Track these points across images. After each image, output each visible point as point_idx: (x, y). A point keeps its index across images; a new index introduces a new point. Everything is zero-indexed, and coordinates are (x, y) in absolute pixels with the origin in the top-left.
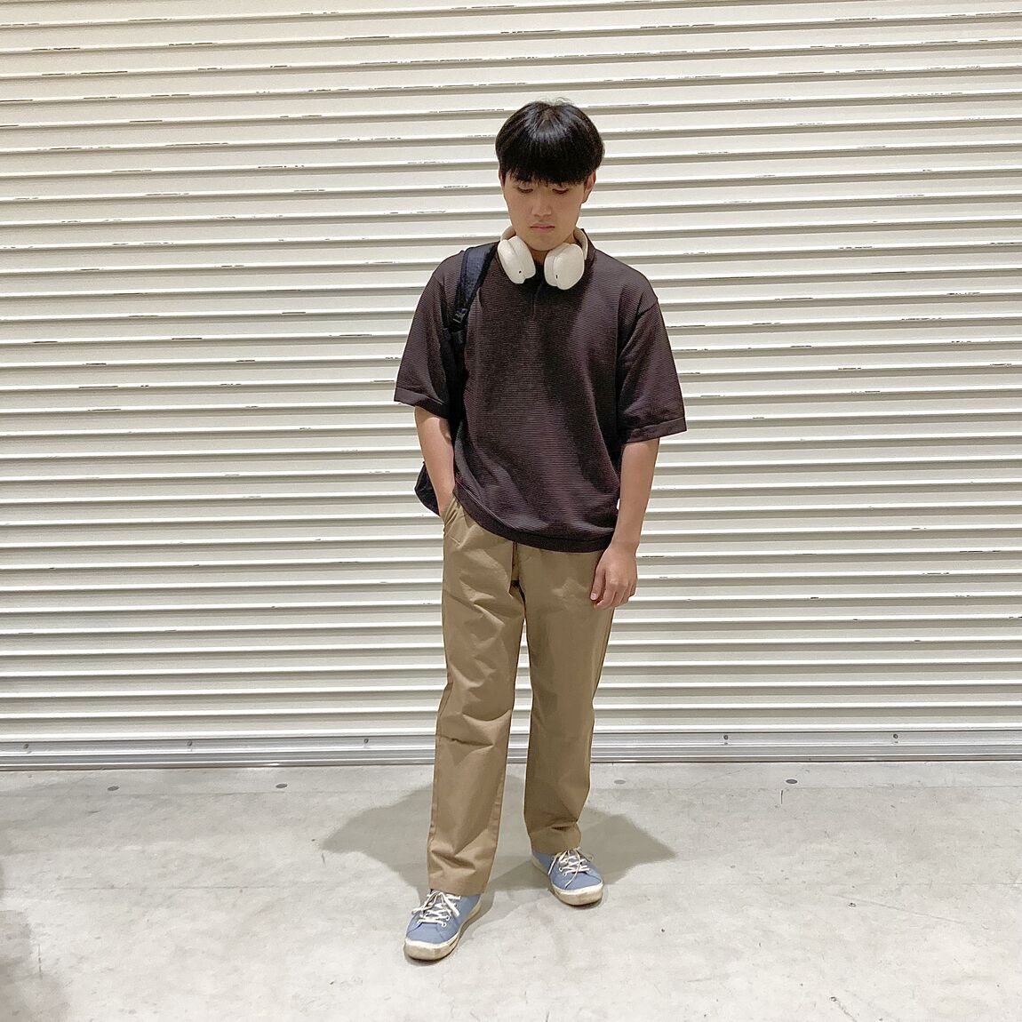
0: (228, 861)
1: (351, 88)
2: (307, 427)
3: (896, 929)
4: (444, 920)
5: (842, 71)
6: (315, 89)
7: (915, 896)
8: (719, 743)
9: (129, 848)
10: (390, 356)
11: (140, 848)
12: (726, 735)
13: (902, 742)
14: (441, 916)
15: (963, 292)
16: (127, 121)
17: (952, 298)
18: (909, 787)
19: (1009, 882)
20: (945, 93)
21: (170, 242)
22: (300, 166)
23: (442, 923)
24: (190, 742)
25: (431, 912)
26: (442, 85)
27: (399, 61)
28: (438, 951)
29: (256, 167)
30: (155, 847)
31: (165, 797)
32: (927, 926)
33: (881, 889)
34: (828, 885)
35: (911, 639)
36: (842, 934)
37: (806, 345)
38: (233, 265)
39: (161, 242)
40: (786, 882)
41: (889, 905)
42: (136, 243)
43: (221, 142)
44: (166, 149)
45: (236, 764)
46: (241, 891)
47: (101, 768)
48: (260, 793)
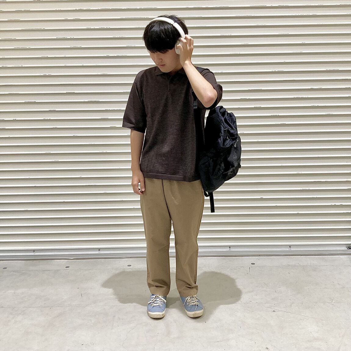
0: (46, 297)
1: (91, 8)
2: (76, 135)
4: (161, 304)
5: (273, 5)
6: (78, 9)
7: (297, 308)
8: (228, 249)
9: (10, 291)
10: (106, 109)
11: (13, 291)
12: (230, 247)
13: (292, 249)
14: (160, 303)
15: (316, 88)
16: (7, 20)
17: (312, 90)
18: (295, 266)
19: (330, 302)
20: (310, 14)
21: (24, 66)
22: (72, 37)
23: (161, 305)
24: (34, 251)
25: (156, 302)
26: (125, 8)
29: (55, 38)
30: (19, 291)
31: (23, 272)
32: (301, 319)
33: (285, 305)
34: (265, 304)
35: (296, 212)
36: (270, 323)
37: (259, 106)
38: (47, 74)
39: (20, 66)
40: (251, 303)
41: (287, 311)
42: (11, 66)
43: (42, 28)
44: (22, 31)
45: (51, 258)
46: (50, 308)
47: (1, 260)
48: (59, 270)
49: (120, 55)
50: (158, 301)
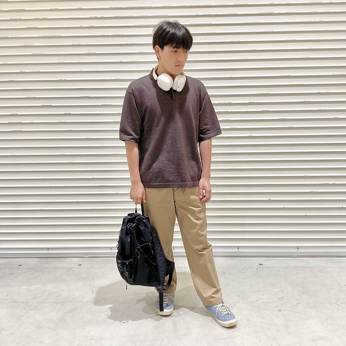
0: (58, 293)
1: (105, 16)
2: (89, 137)
3: (295, 320)
5: (281, 12)
6: (92, 16)
7: (303, 307)
8: (236, 250)
9: (24, 288)
10: (119, 112)
11: (26, 287)
12: (238, 248)
13: (300, 250)
15: (323, 92)
16: (25, 27)
17: (319, 94)
18: (302, 267)
19: (336, 302)
20: (317, 20)
21: (41, 71)
22: (87, 44)
24: (48, 249)
26: (138, 15)
27: (123, 7)
29: (71, 44)
30: (33, 287)
31: (38, 269)
32: (306, 319)
33: (290, 305)
34: (272, 303)
35: (304, 214)
36: (275, 322)
37: (267, 110)
38: (63, 79)
39: (38, 71)
40: (257, 302)
41: (293, 311)
42: (28, 71)
43: (59, 35)
44: (39, 37)
45: (65, 257)
46: (62, 304)
47: (16, 258)
48: (72, 268)
49: (132, 60)
50: (166, 299)
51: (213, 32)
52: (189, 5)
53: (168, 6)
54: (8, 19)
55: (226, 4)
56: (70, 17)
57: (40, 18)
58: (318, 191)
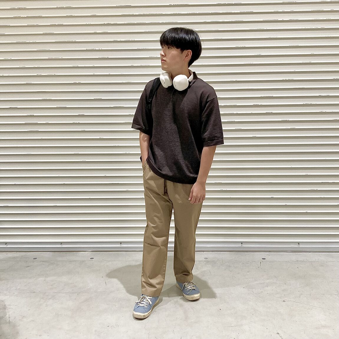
0: (74, 284)
1: (118, 23)
2: (102, 137)
3: (299, 310)
5: (284, 19)
6: (106, 23)
7: (305, 298)
8: (239, 245)
9: (40, 279)
10: (130, 114)
11: (43, 279)
12: (242, 243)
13: (301, 246)
14: (145, 304)
15: (324, 95)
16: (42, 33)
17: (320, 97)
18: (303, 261)
19: (337, 294)
20: (319, 27)
21: (56, 74)
22: (100, 49)
23: (146, 306)
24: (61, 243)
25: (142, 302)
26: (149, 22)
27: (135, 14)
28: (144, 316)
29: (85, 49)
30: (49, 279)
31: (52, 262)
32: (309, 309)
33: (294, 296)
34: (276, 294)
35: (305, 211)
36: (281, 311)
37: (271, 112)
38: (77, 82)
39: (53, 74)
40: (262, 293)
41: (296, 301)
42: (44, 74)
43: (74, 40)
44: (55, 43)
45: (77, 251)
46: (78, 294)
47: (31, 251)
48: (84, 261)
49: (143, 65)
51: (220, 38)
52: (198, 13)
53: (178, 13)
54: (26, 25)
55: (233, 12)
56: (85, 23)
57: (57, 24)
58: (319, 189)
